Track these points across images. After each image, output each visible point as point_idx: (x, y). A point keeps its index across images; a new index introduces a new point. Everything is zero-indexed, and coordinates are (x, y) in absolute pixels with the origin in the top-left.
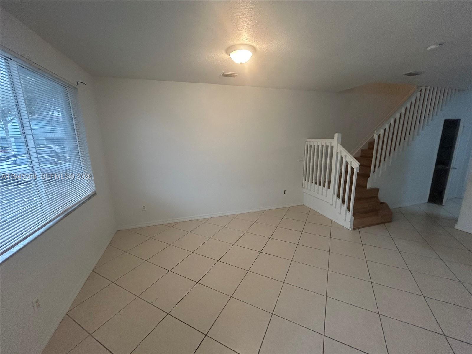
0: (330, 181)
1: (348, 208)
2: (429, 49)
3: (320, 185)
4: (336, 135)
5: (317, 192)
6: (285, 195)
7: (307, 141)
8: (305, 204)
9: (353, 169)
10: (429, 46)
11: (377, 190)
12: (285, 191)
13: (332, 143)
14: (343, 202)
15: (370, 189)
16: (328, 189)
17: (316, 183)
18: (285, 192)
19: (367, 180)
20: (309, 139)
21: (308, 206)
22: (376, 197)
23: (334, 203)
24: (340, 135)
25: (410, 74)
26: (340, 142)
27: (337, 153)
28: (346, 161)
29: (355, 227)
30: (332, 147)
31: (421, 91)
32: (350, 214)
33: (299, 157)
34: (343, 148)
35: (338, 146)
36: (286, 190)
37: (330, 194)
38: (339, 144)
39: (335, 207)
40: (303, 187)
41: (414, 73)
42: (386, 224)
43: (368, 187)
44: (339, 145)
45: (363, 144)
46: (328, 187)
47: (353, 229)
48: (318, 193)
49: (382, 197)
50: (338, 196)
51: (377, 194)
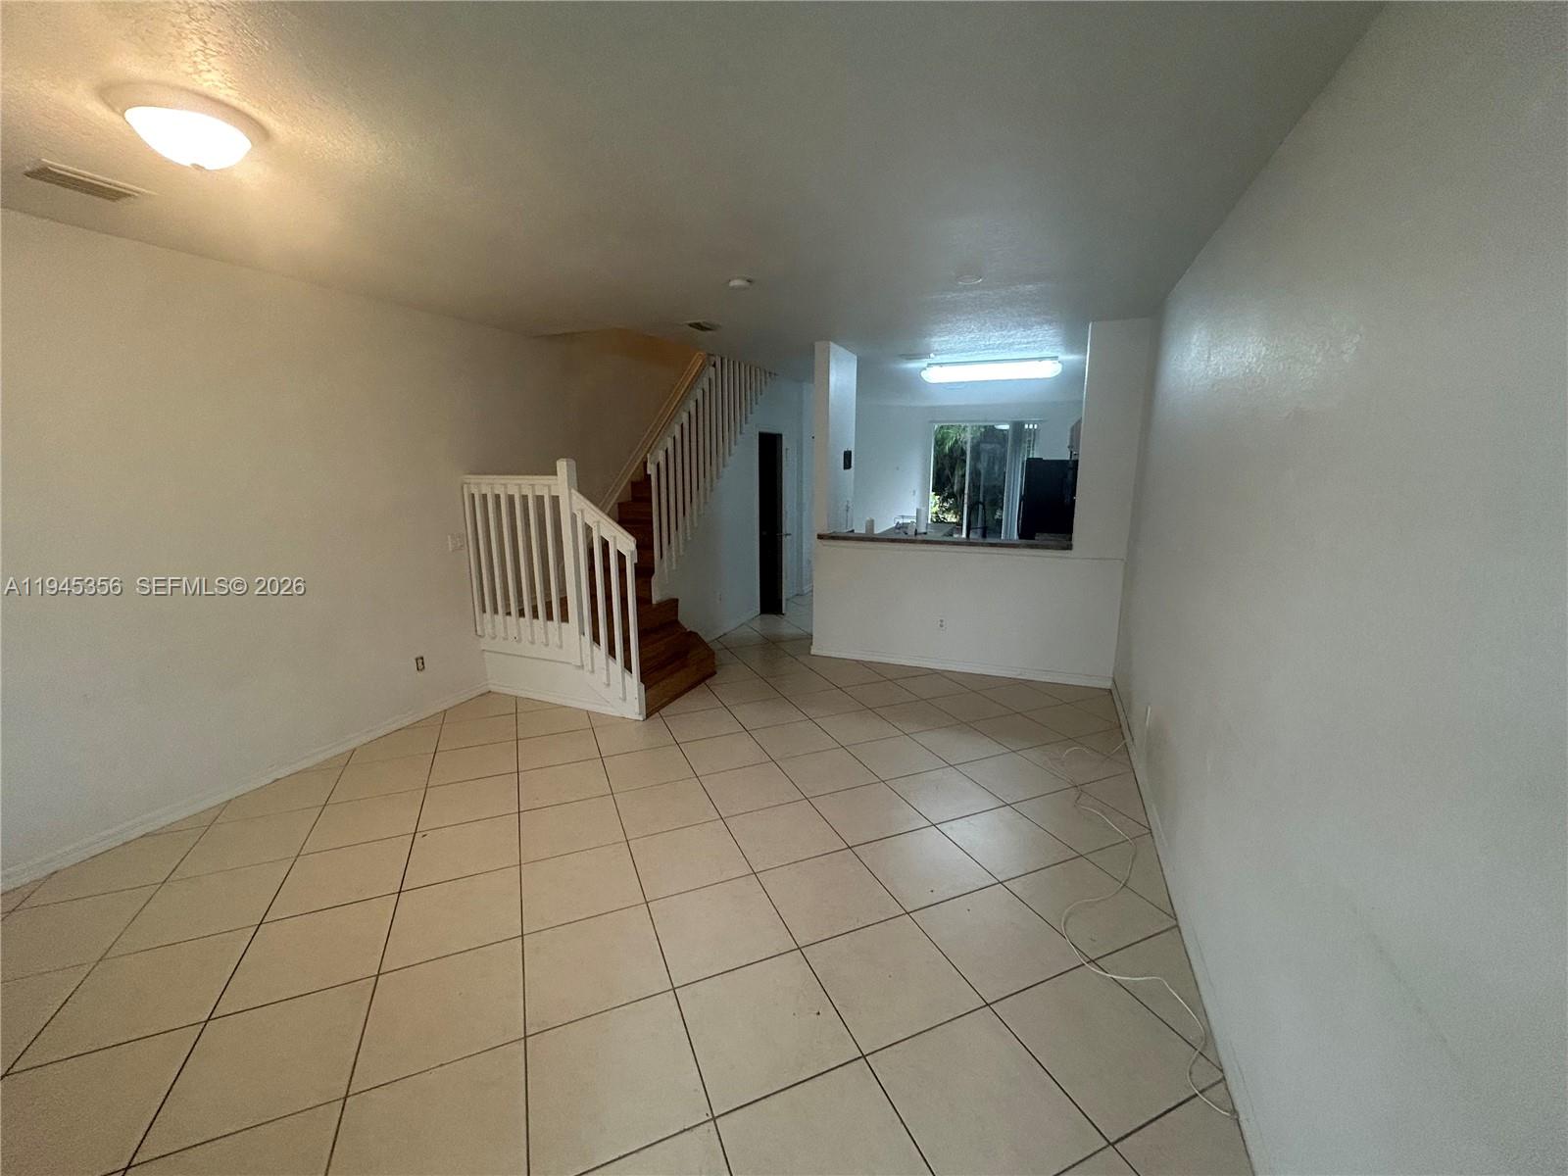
0: (566, 597)
1: (628, 666)
2: (732, 284)
3: (535, 615)
4: (562, 465)
5: (530, 638)
6: (420, 674)
7: (468, 481)
8: (493, 688)
9: (621, 557)
10: (733, 279)
11: (672, 604)
12: (417, 660)
13: (552, 488)
14: (611, 651)
15: (659, 604)
16: (564, 624)
17: (522, 613)
18: (420, 664)
19: (650, 582)
20: (470, 474)
21: (507, 691)
22: (675, 623)
23: (587, 662)
24: (573, 463)
25: (698, 326)
26: (576, 485)
27: (574, 517)
28: (602, 538)
29: (652, 709)
30: (555, 500)
31: (714, 366)
32: (633, 681)
33: (449, 537)
34: (588, 502)
35: (570, 494)
36: (422, 655)
37: (571, 638)
38: (573, 491)
39: (593, 672)
40: (479, 633)
41: (704, 325)
42: (707, 682)
43: (654, 602)
44: (576, 495)
45: (620, 490)
46: (562, 617)
47: (648, 716)
48: (533, 643)
49: (688, 619)
50: (596, 638)
51: (676, 614)
